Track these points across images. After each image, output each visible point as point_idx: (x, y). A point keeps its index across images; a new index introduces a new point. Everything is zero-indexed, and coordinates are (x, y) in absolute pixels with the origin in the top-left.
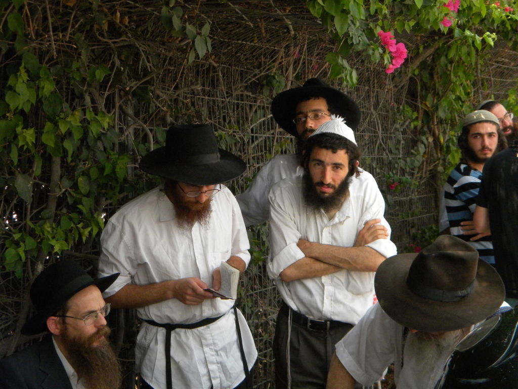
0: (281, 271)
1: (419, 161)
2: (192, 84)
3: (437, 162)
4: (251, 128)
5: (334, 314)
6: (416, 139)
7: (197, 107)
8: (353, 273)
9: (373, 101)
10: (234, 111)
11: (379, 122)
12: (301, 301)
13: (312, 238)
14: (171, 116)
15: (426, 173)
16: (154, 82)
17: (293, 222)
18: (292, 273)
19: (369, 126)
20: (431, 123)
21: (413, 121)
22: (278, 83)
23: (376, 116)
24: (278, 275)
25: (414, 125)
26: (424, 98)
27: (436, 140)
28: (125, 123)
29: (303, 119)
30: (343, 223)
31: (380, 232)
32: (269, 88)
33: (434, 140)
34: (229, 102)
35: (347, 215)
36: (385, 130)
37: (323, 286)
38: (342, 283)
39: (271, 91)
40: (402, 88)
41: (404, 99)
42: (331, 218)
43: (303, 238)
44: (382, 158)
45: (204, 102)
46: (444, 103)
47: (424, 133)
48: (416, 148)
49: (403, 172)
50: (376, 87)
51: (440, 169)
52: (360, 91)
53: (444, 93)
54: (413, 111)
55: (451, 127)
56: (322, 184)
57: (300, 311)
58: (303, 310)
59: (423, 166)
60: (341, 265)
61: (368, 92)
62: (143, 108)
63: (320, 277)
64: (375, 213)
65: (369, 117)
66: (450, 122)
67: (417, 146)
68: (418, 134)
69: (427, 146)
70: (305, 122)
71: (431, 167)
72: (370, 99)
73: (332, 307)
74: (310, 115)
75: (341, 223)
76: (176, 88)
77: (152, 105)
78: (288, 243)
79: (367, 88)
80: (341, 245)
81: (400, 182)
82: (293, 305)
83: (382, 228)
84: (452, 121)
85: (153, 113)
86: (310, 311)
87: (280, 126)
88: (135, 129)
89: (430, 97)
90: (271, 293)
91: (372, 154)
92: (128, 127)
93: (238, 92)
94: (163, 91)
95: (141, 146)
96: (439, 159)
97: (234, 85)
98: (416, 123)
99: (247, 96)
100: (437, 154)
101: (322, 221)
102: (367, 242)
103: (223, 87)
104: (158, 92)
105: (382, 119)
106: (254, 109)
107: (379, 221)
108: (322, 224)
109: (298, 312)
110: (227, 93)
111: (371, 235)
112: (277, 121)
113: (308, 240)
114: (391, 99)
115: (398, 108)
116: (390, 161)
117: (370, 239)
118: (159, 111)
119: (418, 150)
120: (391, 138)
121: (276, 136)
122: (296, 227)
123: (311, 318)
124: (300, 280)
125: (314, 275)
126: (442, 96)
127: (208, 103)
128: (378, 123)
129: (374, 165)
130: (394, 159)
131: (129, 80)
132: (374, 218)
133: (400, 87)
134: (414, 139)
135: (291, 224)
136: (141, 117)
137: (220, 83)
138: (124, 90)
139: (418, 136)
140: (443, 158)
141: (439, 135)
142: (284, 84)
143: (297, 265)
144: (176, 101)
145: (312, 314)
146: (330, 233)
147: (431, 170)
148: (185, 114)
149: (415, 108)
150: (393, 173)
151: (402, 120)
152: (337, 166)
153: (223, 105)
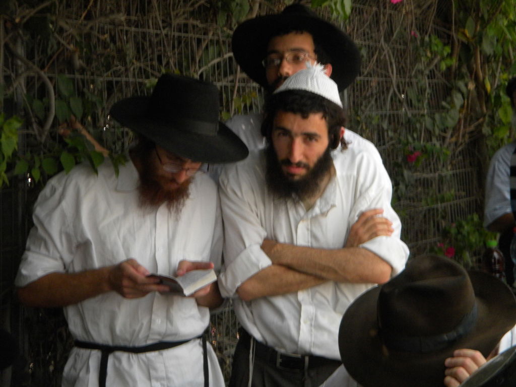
0: (238, 284)
1: (453, 119)
2: (112, 12)
3: (481, 120)
4: (199, 73)
5: (315, 345)
6: (449, 85)
7: (118, 44)
8: (343, 287)
9: (383, 28)
10: (174, 48)
11: (393, 61)
12: (267, 327)
13: (283, 237)
14: (80, 58)
15: (463, 136)
16: (55, 9)
17: (255, 215)
18: (254, 288)
19: (377, 67)
20: (473, 60)
21: (443, 59)
22: (238, 8)
23: (388, 51)
24: (234, 291)
25: (446, 65)
26: (461, 24)
27: (480, 86)
28: (12, 68)
29: (277, 62)
30: (326, 216)
31: (380, 227)
32: (226, 14)
33: (477, 87)
34: (166, 35)
35: (331, 203)
36: (401, 71)
37: (300, 305)
38: (328, 301)
39: (229, 18)
40: (429, 7)
41: (431, 24)
42: (310, 208)
43: (270, 237)
44: (397, 115)
45: (129, 35)
46: (491, 32)
47: (462, 77)
48: (449, 99)
49: (430, 134)
50: (388, 8)
51: (486, 130)
52: (365, 14)
53: (492, 15)
54: (445, 45)
55: (503, 67)
56: (288, 162)
57: (266, 342)
58: (270, 340)
59: (460, 125)
60: (324, 274)
61: (376, 15)
62: (39, 45)
63: (295, 293)
64: (374, 199)
65: (377, 52)
66: (501, 59)
67: (451, 96)
68: (453, 76)
69: (466, 96)
70: (280, 66)
71: (472, 128)
72: (379, 26)
73: (311, 335)
74: (288, 56)
75: (324, 214)
76: (89, 17)
77: (52, 42)
78: (247, 245)
79: (374, 9)
80: (325, 246)
81: (424, 151)
82: (256, 333)
83: (384, 221)
84: (504, 57)
85: (54, 53)
86: (280, 341)
87: (243, 70)
88: (28, 77)
89: (470, 22)
90: (229, 317)
91: (382, 108)
92: (17, 75)
93: (181, 21)
94: (69, 21)
95: (37, 104)
96: (484, 116)
97: (173, 10)
98: (449, 62)
99: (194, 26)
100: (481, 107)
101: (297, 212)
102: (361, 241)
103: (157, 13)
104: (62, 23)
105: (397, 56)
106: (204, 45)
107: (381, 212)
108: (296, 216)
109: (264, 343)
110: (163, 21)
111: (368, 230)
112: (238, 62)
113: (276, 241)
114: (412, 25)
115: (422, 40)
116: (409, 119)
117: (366, 237)
118: (63, 50)
119: (452, 103)
120: (410, 84)
121: (237, 84)
122: (259, 221)
123: (282, 351)
124: (266, 297)
125: (288, 290)
126: (489, 21)
127: (135, 36)
128: (391, 64)
129: (385, 125)
130: (414, 116)
131: (19, 6)
132: (373, 207)
133: (425, 7)
134: (446, 85)
135: (253, 218)
136: (37, 59)
137: (152, 7)
138: (12, 21)
139: (453, 80)
140: (490, 112)
141: (484, 78)
142: (247, 8)
143: (261, 276)
144: (88, 36)
145: (283, 346)
146: (308, 229)
147: (472, 132)
148: (102, 55)
149: (448, 40)
150: (413, 137)
151: (428, 57)
152: (309, 137)
153: (158, 39)
